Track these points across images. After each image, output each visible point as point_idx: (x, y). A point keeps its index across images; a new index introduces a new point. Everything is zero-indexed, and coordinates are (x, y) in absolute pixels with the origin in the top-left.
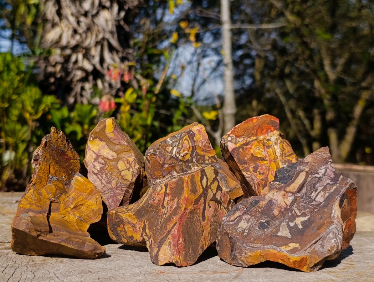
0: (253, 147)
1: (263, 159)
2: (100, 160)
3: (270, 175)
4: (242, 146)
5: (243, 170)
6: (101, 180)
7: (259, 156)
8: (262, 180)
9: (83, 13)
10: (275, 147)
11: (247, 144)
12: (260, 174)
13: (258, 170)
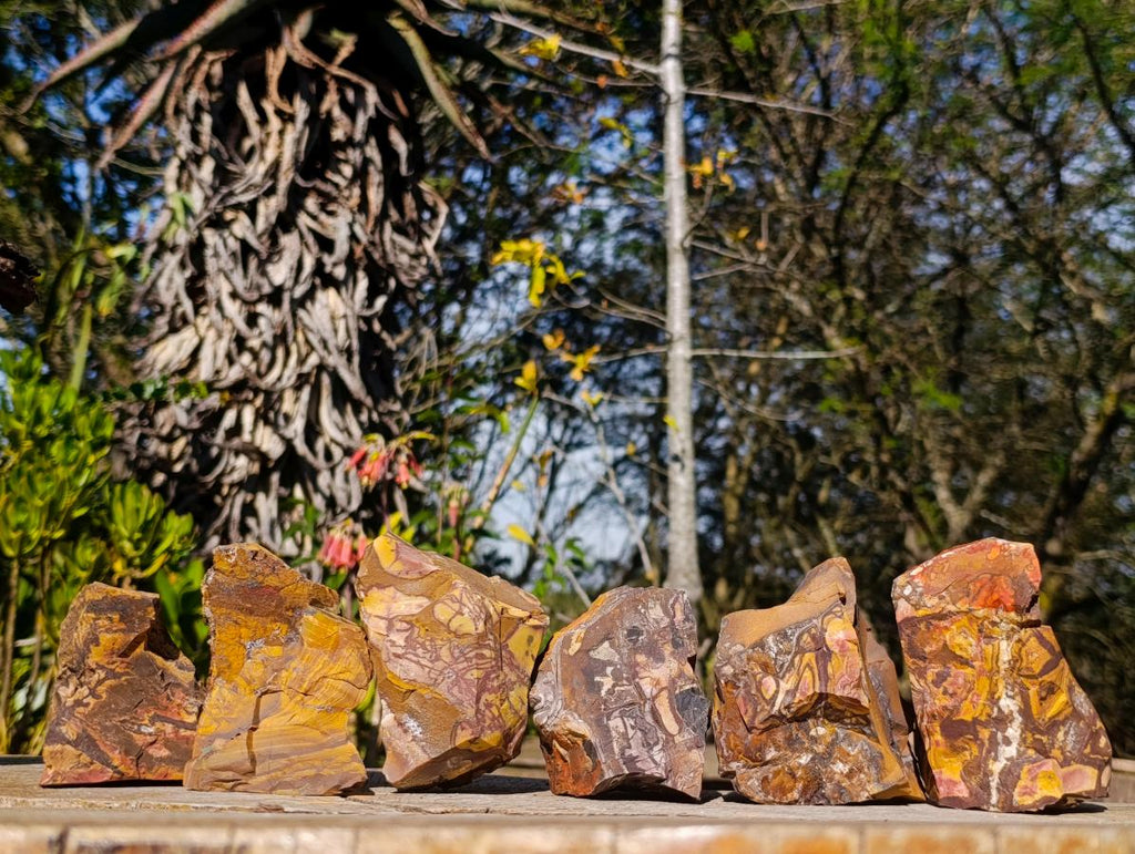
0: (954, 627)
1: (965, 662)
2: (399, 625)
3: (967, 702)
4: (928, 618)
5: (913, 672)
6: (418, 663)
7: (958, 653)
8: (945, 708)
9: (267, 289)
10: (1004, 644)
11: (941, 616)
12: (945, 693)
13: (944, 684)
